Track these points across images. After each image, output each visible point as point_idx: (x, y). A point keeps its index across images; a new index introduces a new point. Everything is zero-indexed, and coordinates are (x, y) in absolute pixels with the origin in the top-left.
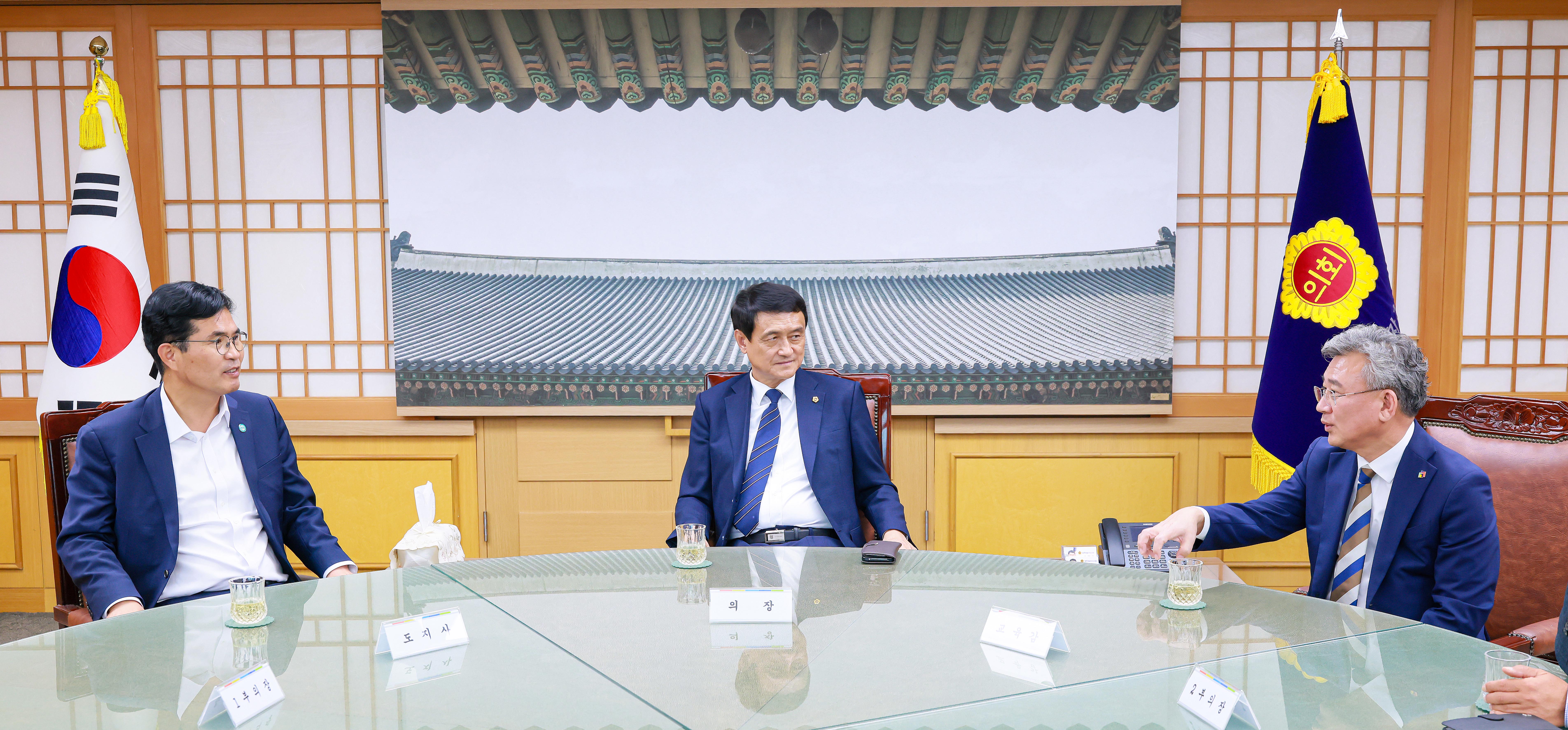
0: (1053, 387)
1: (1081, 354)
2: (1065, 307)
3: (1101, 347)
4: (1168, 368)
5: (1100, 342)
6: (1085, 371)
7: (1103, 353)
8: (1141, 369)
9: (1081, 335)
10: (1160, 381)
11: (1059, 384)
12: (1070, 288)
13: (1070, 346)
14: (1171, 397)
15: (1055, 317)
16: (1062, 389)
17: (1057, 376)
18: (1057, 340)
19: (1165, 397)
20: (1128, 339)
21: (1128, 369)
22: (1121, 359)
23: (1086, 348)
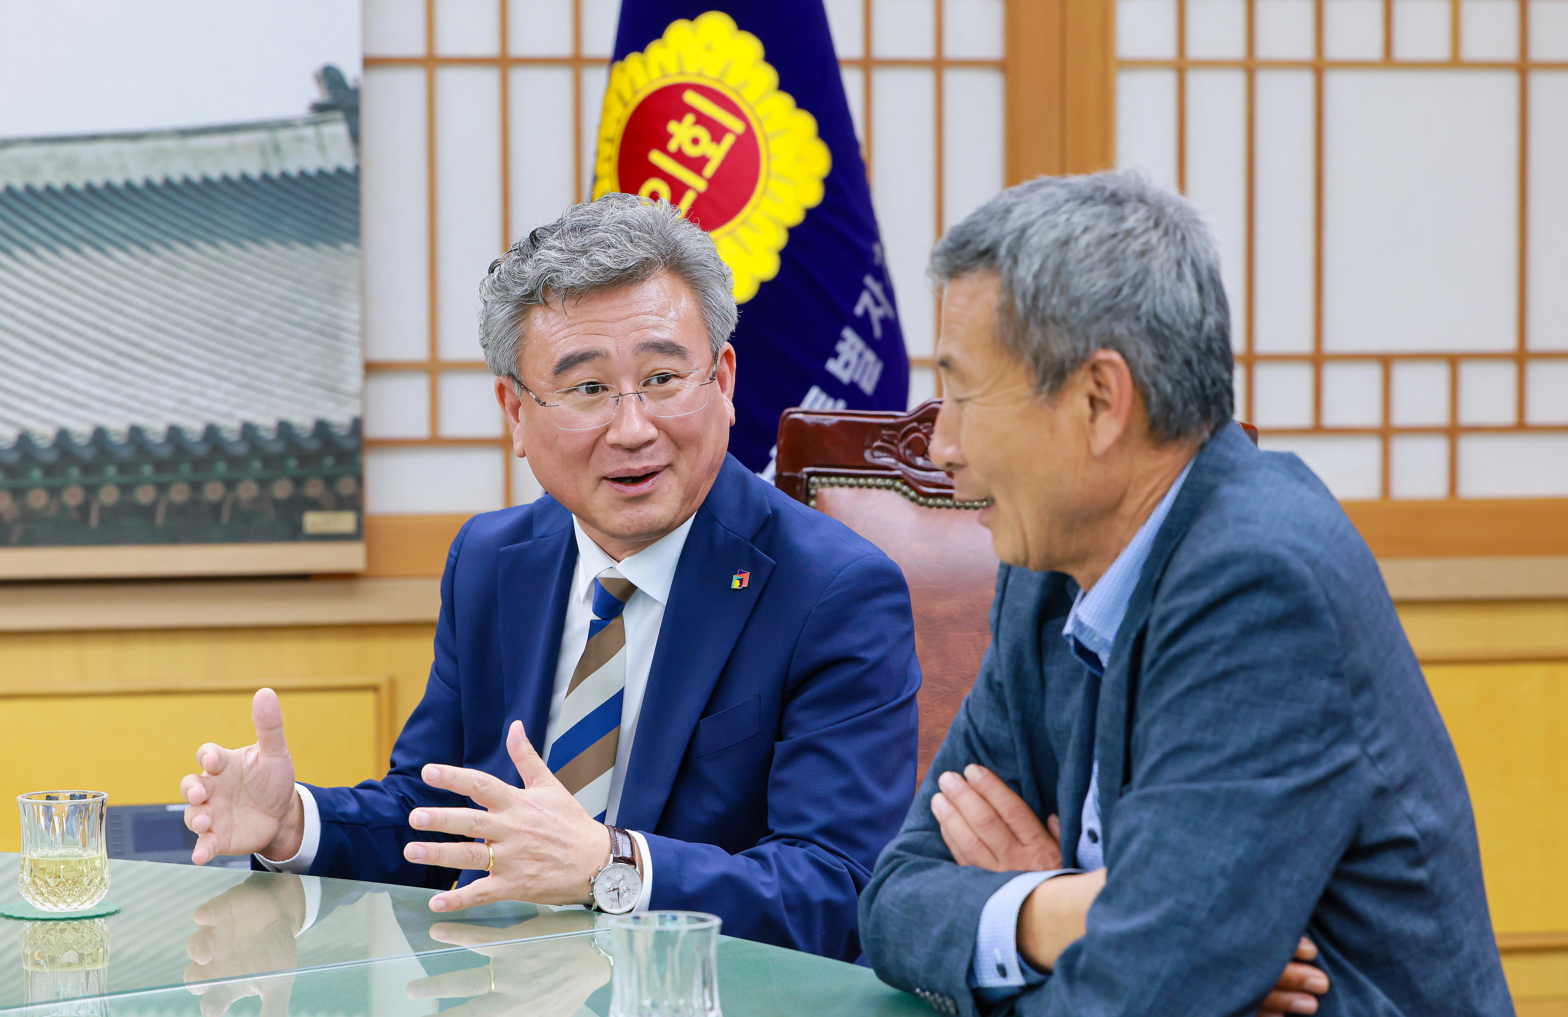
0: (38, 499)
1: (114, 410)
2: (66, 279)
3: (165, 390)
4: (350, 444)
5: (162, 376)
6: (126, 454)
7: (171, 404)
8: (277, 448)
9: (110, 356)
10: (330, 481)
11: (54, 492)
12: (77, 229)
13: (81, 385)
14: (360, 523)
15: (37, 307)
16: (63, 508)
17: (49, 470)
18: (46, 372)
19: (345, 522)
20: (237, 365)
21: (241, 450)
22: (220, 422)
23: (126, 389)
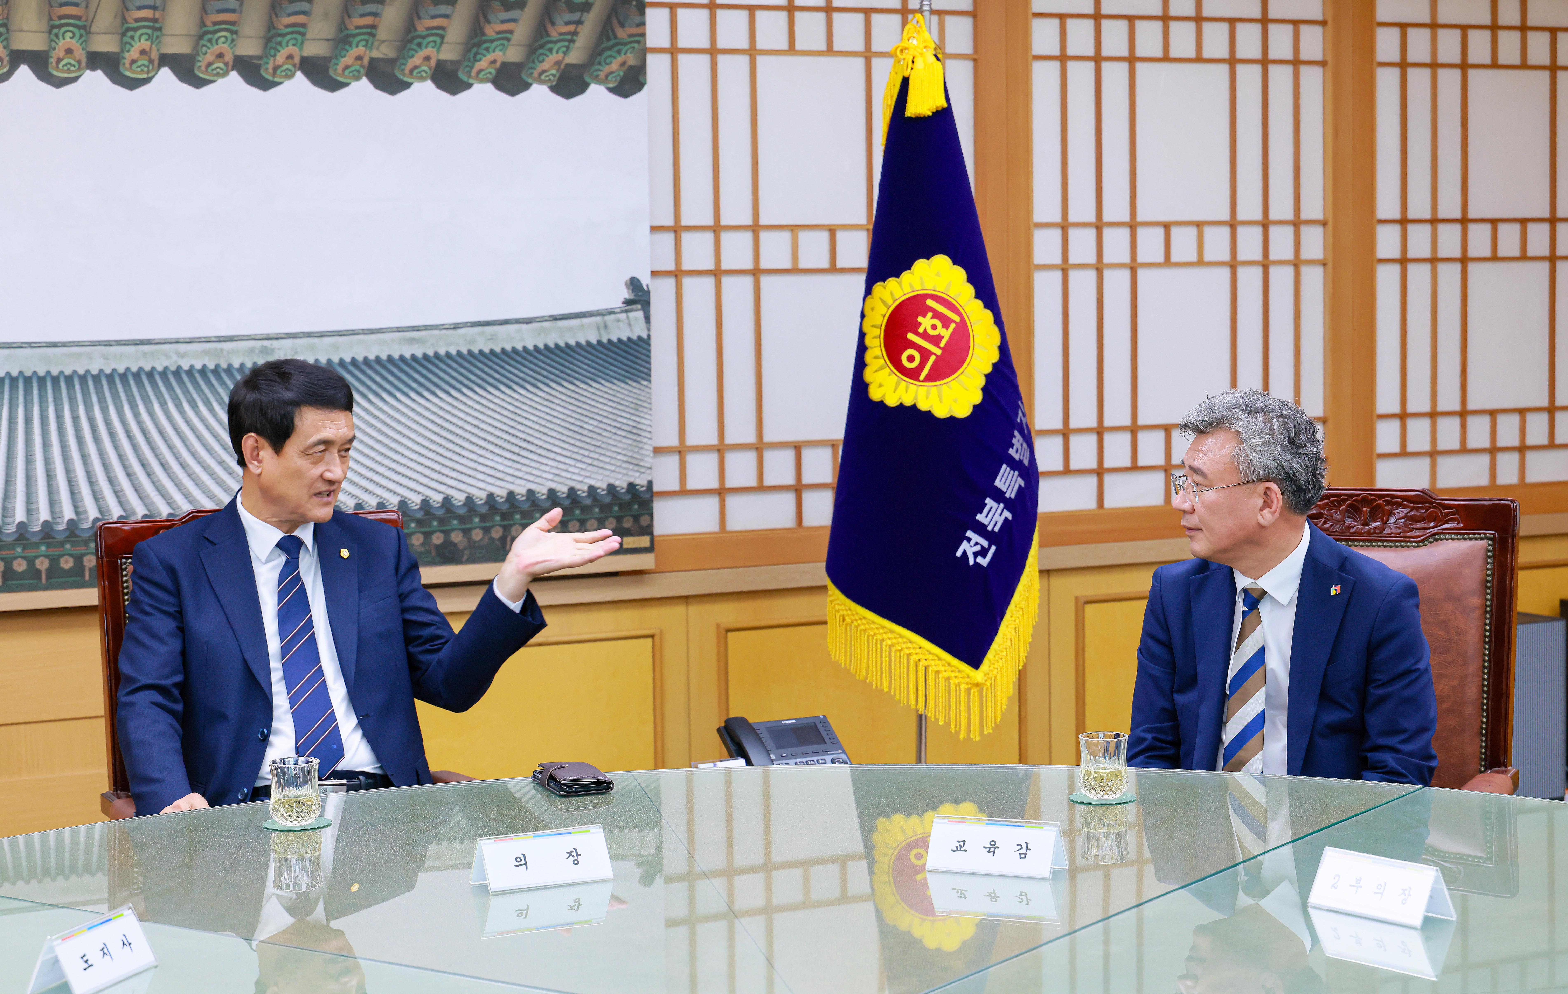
0: (477, 535)
1: (518, 481)
2: (492, 406)
3: (547, 469)
4: (647, 496)
5: (545, 461)
6: (526, 507)
7: (550, 477)
8: (608, 500)
9: (517, 450)
10: (636, 518)
11: (486, 530)
12: (497, 376)
13: (501, 468)
14: (652, 542)
15: (476, 422)
16: (491, 539)
17: (483, 518)
18: (481, 460)
19: (644, 541)
20: (586, 453)
21: (588, 502)
22: (577, 486)
23: (524, 468)
